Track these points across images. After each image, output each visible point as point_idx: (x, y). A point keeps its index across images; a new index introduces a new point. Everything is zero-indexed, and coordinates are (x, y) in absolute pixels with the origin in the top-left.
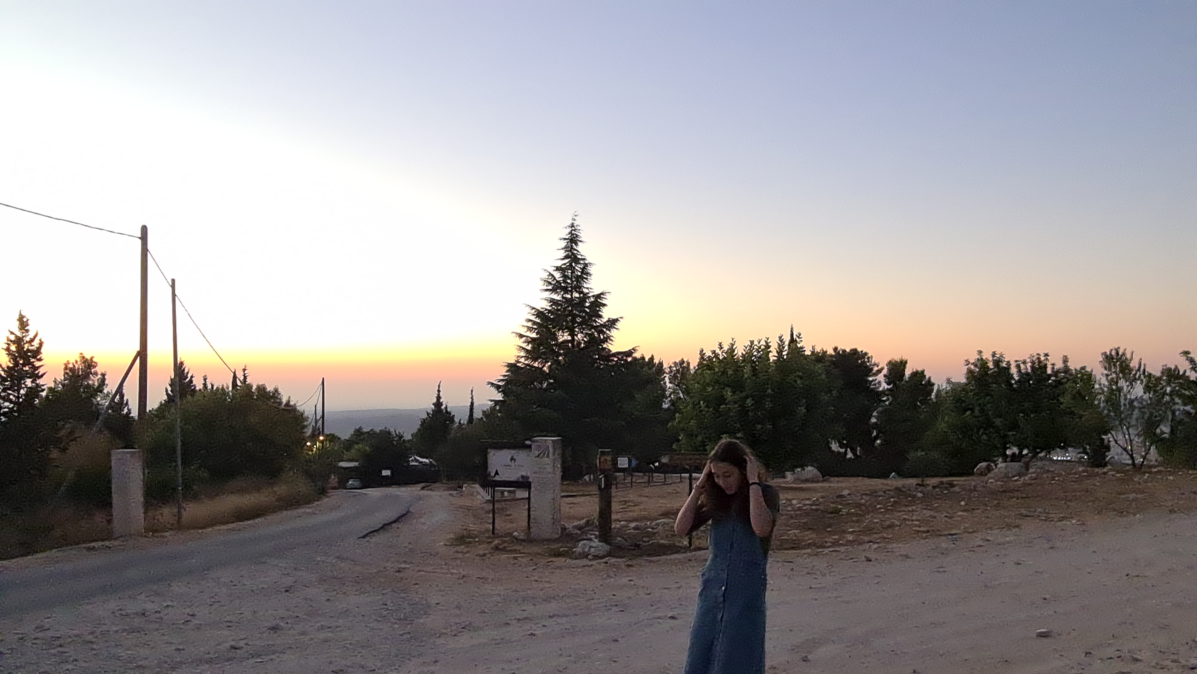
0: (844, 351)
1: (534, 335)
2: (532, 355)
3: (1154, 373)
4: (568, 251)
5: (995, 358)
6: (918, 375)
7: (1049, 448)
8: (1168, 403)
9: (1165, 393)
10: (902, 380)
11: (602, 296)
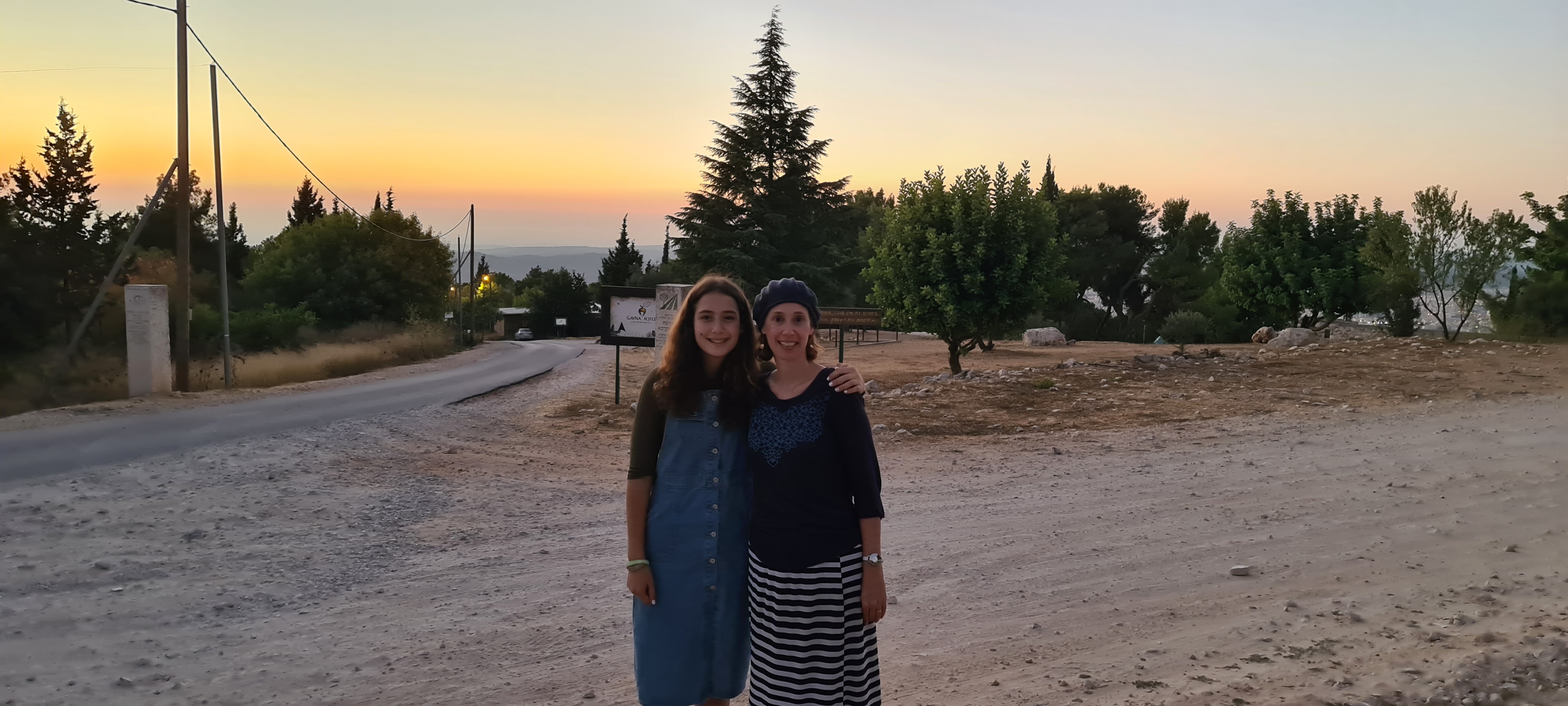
0: (1112, 189)
1: (723, 159)
2: (722, 183)
3: (1481, 220)
4: (766, 56)
5: (1290, 199)
6: (1201, 220)
7: (1349, 310)
8: (1496, 257)
9: (1493, 245)
10: (1182, 225)
11: (807, 113)
